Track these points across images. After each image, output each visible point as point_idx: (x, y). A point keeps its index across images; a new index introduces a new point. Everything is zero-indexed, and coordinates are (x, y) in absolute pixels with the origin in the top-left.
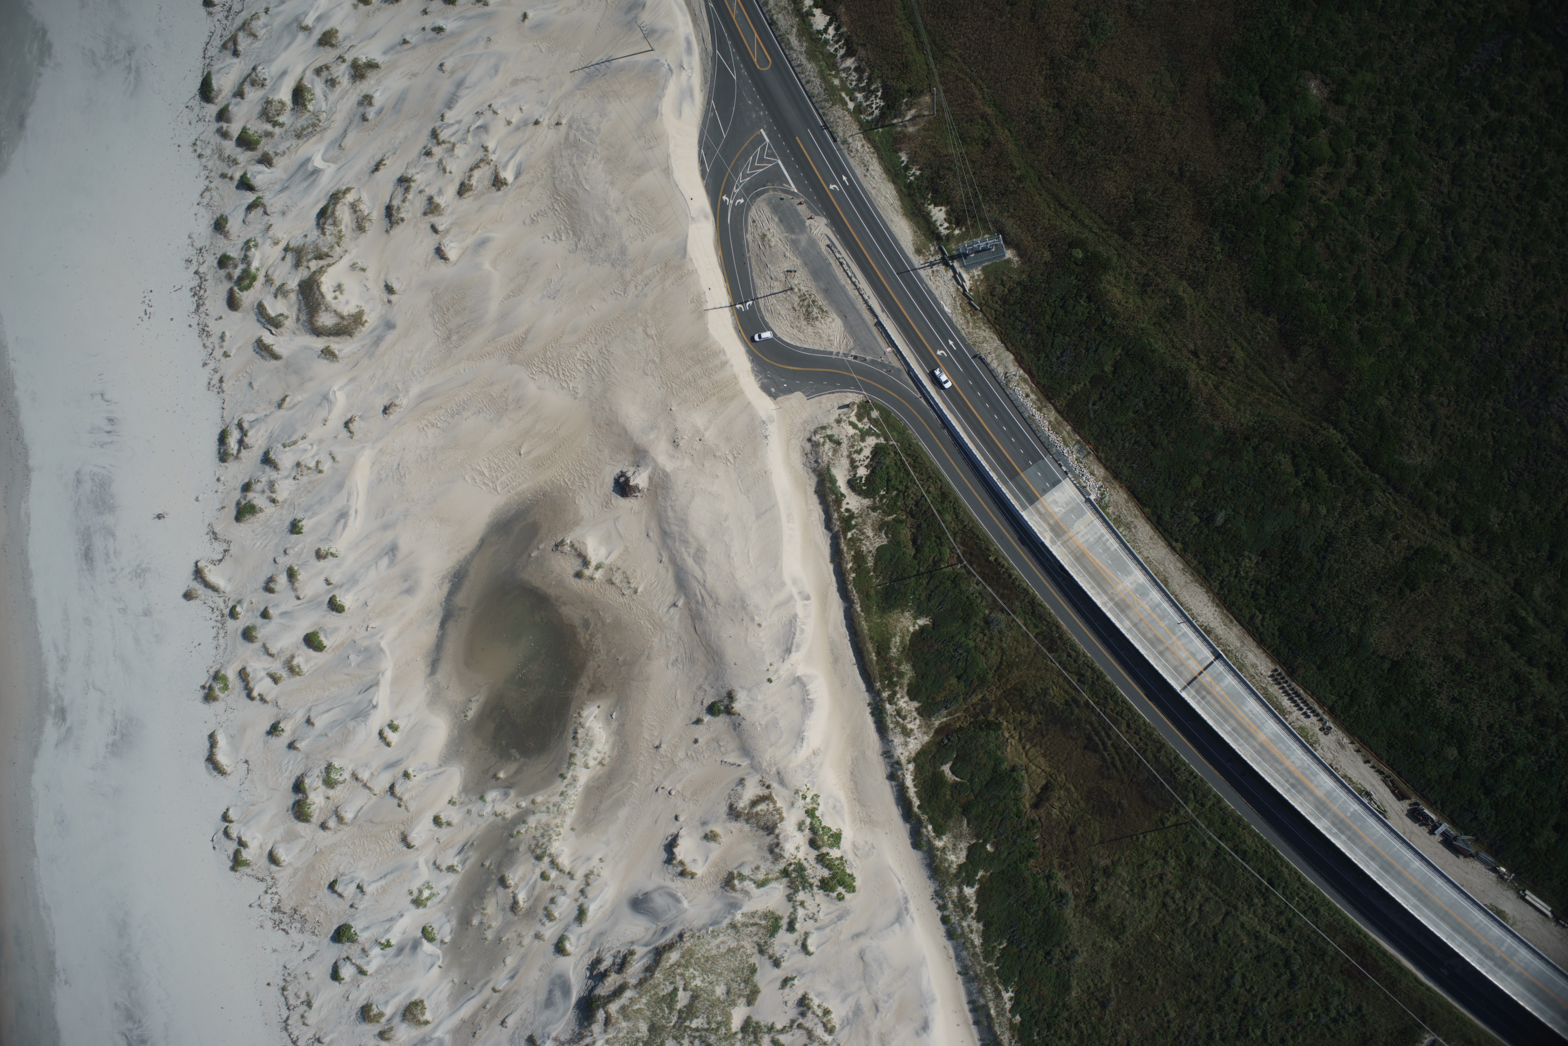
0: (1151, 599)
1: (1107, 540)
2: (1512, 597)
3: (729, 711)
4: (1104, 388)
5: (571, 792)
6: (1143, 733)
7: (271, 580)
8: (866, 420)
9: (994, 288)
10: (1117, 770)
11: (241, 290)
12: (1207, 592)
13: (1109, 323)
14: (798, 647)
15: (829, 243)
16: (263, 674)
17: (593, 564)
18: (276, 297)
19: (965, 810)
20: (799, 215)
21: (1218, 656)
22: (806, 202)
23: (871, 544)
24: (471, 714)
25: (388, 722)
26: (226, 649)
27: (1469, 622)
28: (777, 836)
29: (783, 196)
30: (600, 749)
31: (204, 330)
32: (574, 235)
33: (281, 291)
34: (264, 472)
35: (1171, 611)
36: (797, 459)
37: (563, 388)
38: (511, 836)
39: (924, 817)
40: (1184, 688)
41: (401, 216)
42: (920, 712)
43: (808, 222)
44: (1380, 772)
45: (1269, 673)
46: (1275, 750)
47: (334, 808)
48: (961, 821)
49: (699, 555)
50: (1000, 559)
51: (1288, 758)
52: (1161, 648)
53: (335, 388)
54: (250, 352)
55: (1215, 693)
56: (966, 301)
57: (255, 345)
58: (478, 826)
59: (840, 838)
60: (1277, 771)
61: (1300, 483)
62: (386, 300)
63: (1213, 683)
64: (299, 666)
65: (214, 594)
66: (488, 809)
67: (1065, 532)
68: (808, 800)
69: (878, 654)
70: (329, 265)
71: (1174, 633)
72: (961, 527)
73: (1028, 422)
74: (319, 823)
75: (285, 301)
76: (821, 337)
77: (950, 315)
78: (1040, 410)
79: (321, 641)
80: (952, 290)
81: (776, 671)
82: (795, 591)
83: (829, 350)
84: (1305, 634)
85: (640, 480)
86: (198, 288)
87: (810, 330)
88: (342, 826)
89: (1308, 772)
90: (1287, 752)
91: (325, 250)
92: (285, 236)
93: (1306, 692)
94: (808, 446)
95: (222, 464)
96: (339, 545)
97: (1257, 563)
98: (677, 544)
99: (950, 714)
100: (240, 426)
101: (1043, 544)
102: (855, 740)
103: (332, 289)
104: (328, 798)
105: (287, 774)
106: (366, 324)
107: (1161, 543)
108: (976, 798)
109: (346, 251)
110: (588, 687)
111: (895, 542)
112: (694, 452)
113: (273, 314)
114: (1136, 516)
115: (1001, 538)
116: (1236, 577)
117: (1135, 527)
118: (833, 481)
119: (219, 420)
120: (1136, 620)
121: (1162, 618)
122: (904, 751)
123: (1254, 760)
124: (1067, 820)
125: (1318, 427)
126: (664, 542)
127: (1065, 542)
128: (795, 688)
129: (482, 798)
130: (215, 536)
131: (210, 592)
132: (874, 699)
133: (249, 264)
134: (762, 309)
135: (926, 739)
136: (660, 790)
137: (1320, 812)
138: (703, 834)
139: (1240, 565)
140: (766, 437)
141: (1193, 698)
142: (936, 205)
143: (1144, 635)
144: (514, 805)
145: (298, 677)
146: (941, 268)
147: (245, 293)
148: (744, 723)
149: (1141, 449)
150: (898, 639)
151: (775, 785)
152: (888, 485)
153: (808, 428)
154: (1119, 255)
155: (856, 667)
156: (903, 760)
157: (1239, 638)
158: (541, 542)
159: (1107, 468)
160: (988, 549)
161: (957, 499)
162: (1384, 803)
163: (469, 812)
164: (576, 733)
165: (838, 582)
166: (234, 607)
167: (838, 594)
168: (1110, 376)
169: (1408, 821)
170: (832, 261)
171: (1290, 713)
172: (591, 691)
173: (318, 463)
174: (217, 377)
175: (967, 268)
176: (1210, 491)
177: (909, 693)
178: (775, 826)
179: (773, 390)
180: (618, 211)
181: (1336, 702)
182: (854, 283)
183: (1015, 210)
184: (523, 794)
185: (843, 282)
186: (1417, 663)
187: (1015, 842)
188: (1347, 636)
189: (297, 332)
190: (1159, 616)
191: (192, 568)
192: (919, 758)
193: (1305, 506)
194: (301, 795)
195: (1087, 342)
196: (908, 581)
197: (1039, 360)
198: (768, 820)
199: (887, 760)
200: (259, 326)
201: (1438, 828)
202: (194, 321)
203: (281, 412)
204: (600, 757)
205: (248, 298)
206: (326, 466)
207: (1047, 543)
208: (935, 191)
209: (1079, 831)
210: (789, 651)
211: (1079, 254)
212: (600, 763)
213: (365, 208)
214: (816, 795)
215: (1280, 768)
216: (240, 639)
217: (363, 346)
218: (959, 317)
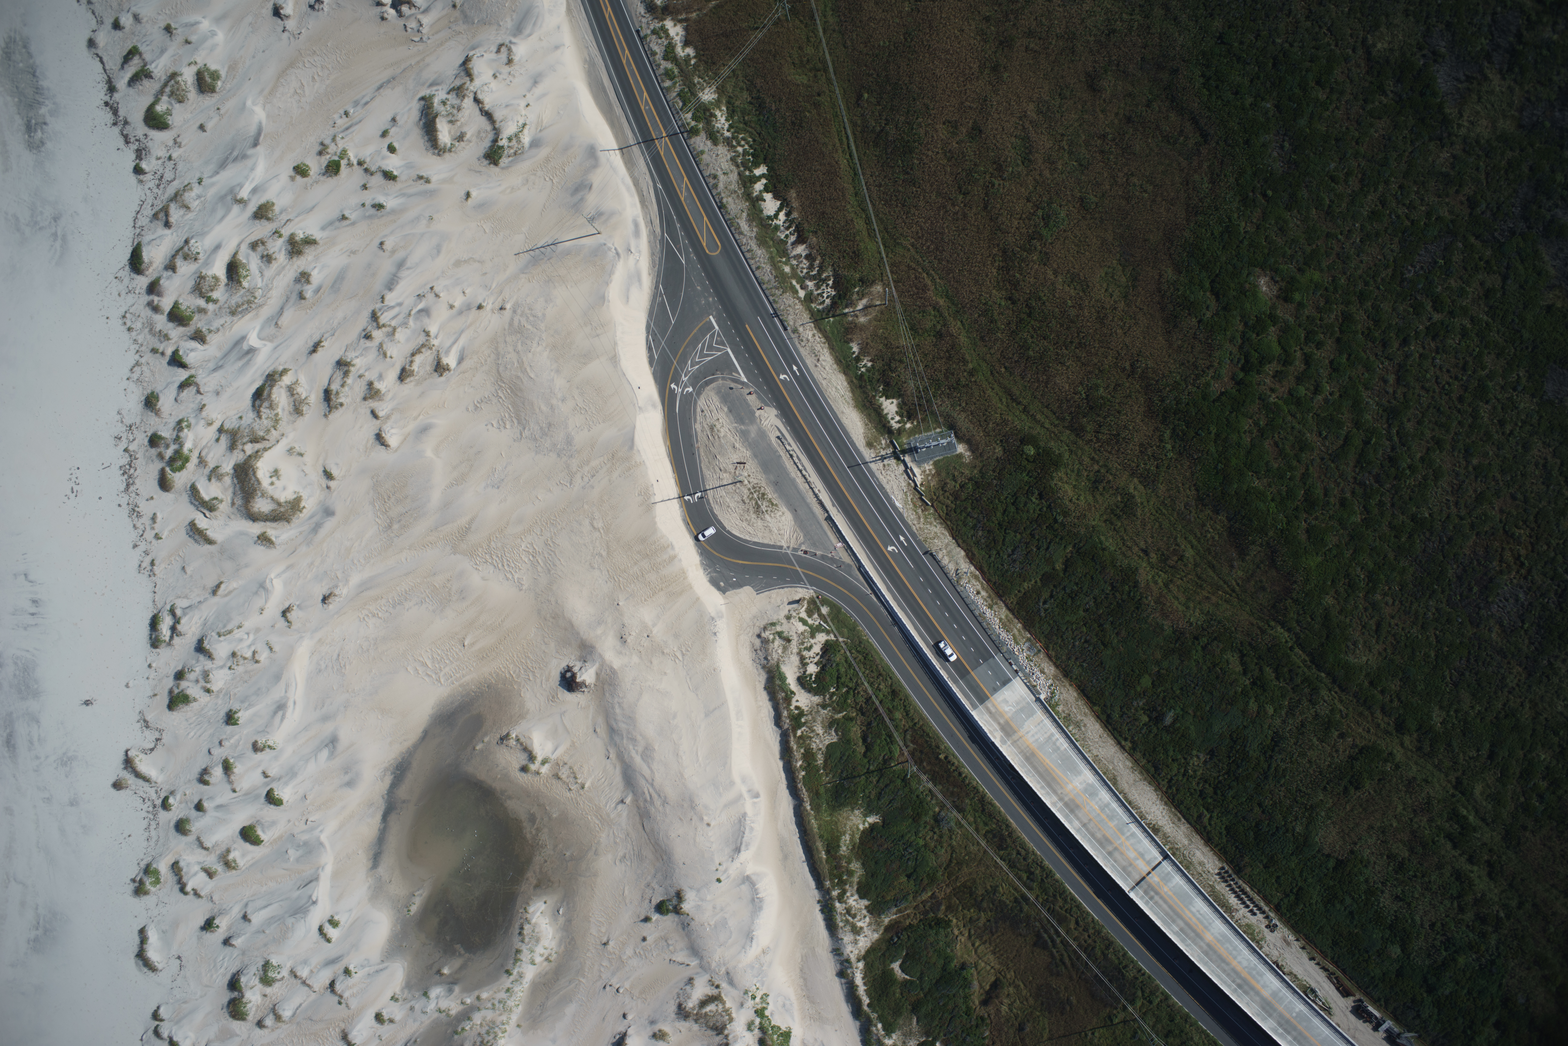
0: (1100, 799)
1: (1057, 739)
2: (1453, 796)
3: (677, 911)
4: (1054, 586)
5: (517, 988)
6: (1091, 931)
7: (205, 771)
8: (816, 616)
9: (946, 484)
10: (1066, 967)
11: (173, 471)
12: (1156, 790)
13: (1060, 521)
14: (747, 845)
15: (779, 434)
16: (197, 868)
17: (539, 758)
18: (210, 480)
19: (915, 1008)
20: (748, 405)
21: (1166, 857)
22: (756, 392)
23: (821, 742)
24: (414, 909)
25: (328, 917)
26: (157, 841)
27: (1412, 820)
28: (727, 1037)
29: (733, 385)
30: (547, 945)
31: (134, 510)
32: (519, 423)
33: (214, 474)
34: (198, 661)
35: (1120, 811)
36: (746, 655)
37: (508, 579)
38: (456, 1032)
39: (874, 1016)
40: (1133, 889)
41: (340, 400)
42: (870, 910)
43: (758, 413)
44: (1324, 969)
45: (1217, 871)
46: (1222, 951)
47: (271, 1006)
48: (911, 1019)
49: (647, 753)
50: (951, 758)
51: (1235, 958)
52: (1110, 848)
53: (272, 576)
54: (182, 535)
55: (1163, 894)
56: (918, 496)
57: (188, 527)
58: (422, 1023)
59: (790, 1037)
60: (1224, 971)
61: (1247, 682)
62: (325, 486)
63: (1161, 883)
64: (235, 861)
65: (146, 784)
66: (432, 1006)
67: (1015, 732)
68: (758, 1000)
69: (828, 852)
70: (265, 449)
71: (1123, 834)
72: (911, 724)
73: (979, 620)
74: (256, 1021)
75: (219, 484)
76: (770, 531)
77: (901, 510)
78: (990, 607)
79: (258, 836)
80: (904, 484)
81: (725, 871)
82: (744, 789)
83: (779, 544)
84: (1252, 833)
85: (587, 676)
86: (128, 467)
87: (760, 523)
88: (280, 1024)
89: (1254, 972)
90: (1234, 952)
91: (261, 434)
92: (219, 416)
93: (1252, 889)
94: (758, 642)
95: (154, 650)
96: (278, 737)
97: (1205, 762)
98: (625, 741)
99: (899, 911)
100: (172, 612)
101: (993, 743)
102: (805, 937)
103: (268, 475)
104: (265, 996)
105: (222, 970)
106: (304, 510)
107: (1111, 742)
108: (925, 996)
109: (283, 435)
110: (535, 882)
111: (845, 740)
112: (641, 649)
113: (206, 497)
114: (1085, 714)
115: (951, 736)
116: (1184, 775)
117: (1085, 726)
118: (783, 678)
119: (150, 604)
120: (1085, 821)
121: (1111, 818)
122: (853, 949)
123: (1201, 960)
124: (1016, 1017)
125: (1266, 627)
126: (611, 738)
127: (1015, 742)
128: (745, 888)
129: (425, 994)
130: (146, 724)
131: (140, 782)
132: (823, 896)
133: (181, 445)
134: (711, 501)
135: (876, 936)
136: (608, 988)
137: (1267, 1012)
138: (651, 1033)
139: (1188, 764)
140: (715, 634)
141: (1142, 898)
142: (887, 398)
143: (1093, 835)
144: (459, 1001)
145: (234, 872)
146: (893, 462)
147: (178, 474)
148: (692, 923)
149: (1091, 648)
150: (848, 837)
151: (724, 984)
152: (838, 682)
153: (758, 624)
154: (1071, 451)
155: (805, 864)
156: (853, 958)
157: (1187, 836)
158: (486, 734)
159: (1057, 666)
160: (938, 747)
161: (907, 697)
162: (1329, 1000)
163: (412, 1009)
164: (522, 928)
165: (787, 778)
166: (166, 799)
167: (787, 791)
168: (1062, 575)
169: (1352, 1018)
170: (782, 453)
171: (1237, 910)
172: (537, 886)
173: (254, 653)
174: (148, 560)
175: (919, 463)
176: (1159, 690)
177: (859, 891)
178: (724, 1027)
179: (722, 584)
180: (563, 400)
181: (1282, 900)
182: (804, 476)
183: (967, 404)
184: (468, 990)
185: (793, 475)
186: (1361, 862)
187: (964, 1040)
188: (1293, 835)
189: (232, 517)
190: (1108, 816)
191: (122, 757)
192: (868, 956)
193: (1253, 706)
194: (236, 993)
195: (1038, 540)
196: (858, 780)
197: (990, 557)
198: (717, 1021)
199: (836, 957)
200: (192, 508)
201: (1381, 1025)
202: (124, 501)
203: (216, 599)
204: (546, 953)
205: (180, 479)
206: (264, 656)
207: (998, 743)
208: (887, 384)
209: (1028, 1028)
210: (738, 850)
211: (1031, 451)
212: (547, 959)
213: (302, 391)
214: (765, 994)
215: (1226, 968)
216: (173, 831)
217: (301, 533)
218: (910, 512)
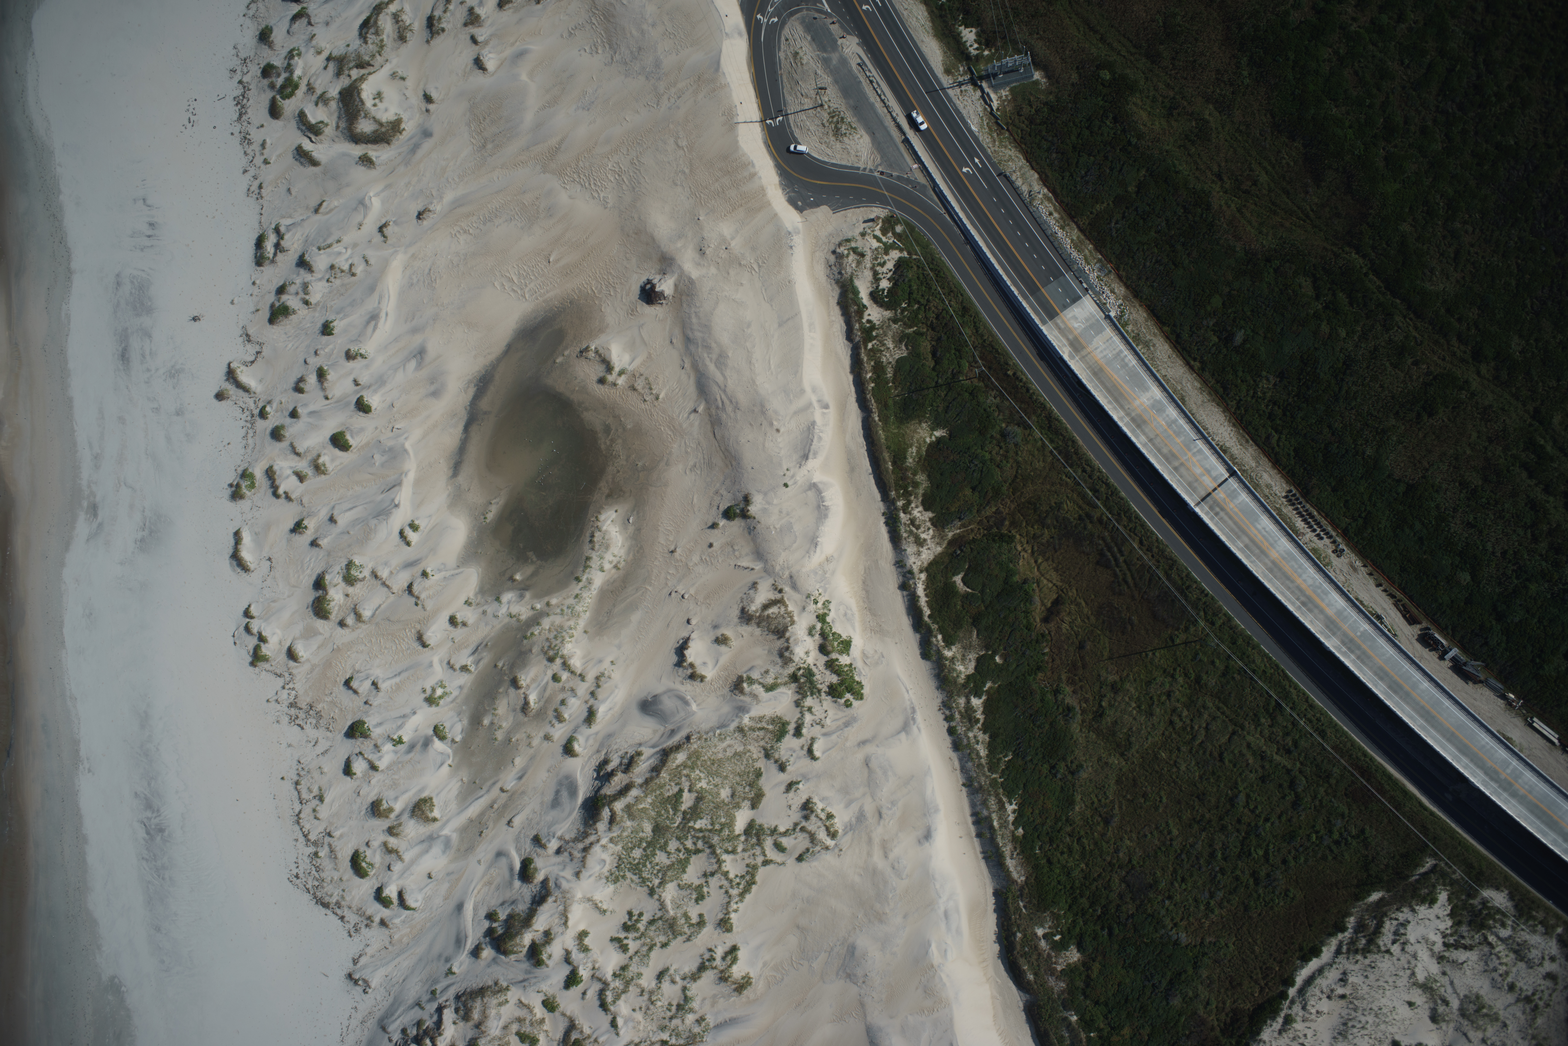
0: (1168, 416)
1: (1126, 356)
2: (1531, 425)
3: (744, 515)
4: (1127, 208)
5: (585, 594)
6: (1155, 550)
7: (301, 380)
8: (890, 234)
9: (1021, 108)
10: (1129, 587)
11: (283, 98)
12: (1224, 412)
13: (1134, 143)
14: (815, 454)
15: (859, 61)
16: (289, 472)
17: (617, 369)
18: (317, 104)
19: (976, 621)
20: (831, 34)
21: (1233, 473)
22: (838, 21)
23: (891, 356)
24: (490, 516)
25: (409, 522)
26: (254, 448)
27: (1486, 449)
28: (788, 640)
29: (816, 15)
30: (616, 553)
31: (245, 138)
32: (610, 48)
33: (322, 99)
34: (298, 274)
35: (1187, 427)
36: (821, 271)
37: (594, 198)
38: (525, 637)
39: (934, 627)
40: (1198, 504)
41: (442, 26)
42: (934, 522)
43: (840, 41)
44: (1392, 596)
45: (1284, 494)
46: (1287, 568)
47: (352, 606)
48: (971, 632)
49: (721, 361)
50: (1019, 374)
51: (1300, 576)
52: (1176, 464)
53: (371, 194)
54: (289, 159)
55: (1228, 510)
56: (993, 120)
57: (295, 152)
58: (493, 627)
59: (850, 645)
60: (1288, 588)
61: (1320, 306)
62: (424, 109)
63: (1227, 500)
64: (324, 465)
65: (246, 395)
66: (503, 611)
67: (1083, 348)
68: (820, 605)
69: (894, 463)
70: (370, 74)
71: (1190, 450)
72: (980, 341)
73: (1051, 239)
74: (338, 620)
75: (325, 109)
76: (848, 153)
77: (977, 134)
78: (1062, 228)
79: (347, 440)
80: (980, 109)
81: (793, 476)
82: (814, 399)
83: (856, 165)
84: (1321, 455)
85: (666, 286)
86: (241, 98)
87: (838, 145)
88: (360, 624)
89: (1319, 591)
90: (1299, 570)
91: (367, 58)
92: (328, 46)
93: (1319, 514)
94: (832, 258)
95: (259, 268)
96: (369, 347)
97: (1275, 385)
98: (700, 350)
99: (963, 526)
100: (277, 230)
101: (1061, 358)
102: (868, 549)
103: (371, 97)
104: (347, 595)
105: (309, 571)
106: (404, 133)
107: (1179, 362)
108: (986, 608)
109: (387, 61)
110: (607, 491)
111: (915, 354)
112: (719, 261)
113: (313, 121)
114: (1155, 335)
115: (1020, 353)
116: (1253, 397)
117: (1154, 345)
118: (856, 292)
119: (257, 226)
120: (1152, 436)
121: (1178, 434)
122: (916, 561)
123: (1265, 576)
124: (1077, 635)
125: (1341, 251)
126: (687, 348)
127: (1084, 357)
128: (811, 494)
129: (498, 599)
130: (248, 338)
131: (241, 392)
132: (888, 508)
133: (292, 72)
134: (792, 125)
135: (939, 549)
136: (673, 594)
137: (1331, 630)
138: (714, 638)
139: (1257, 385)
140: (791, 247)
141: (1207, 514)
142: (966, 27)
143: (1159, 450)
144: (529, 607)
145: (323, 476)
146: (970, 88)
147: (287, 101)
148: (758, 527)
149: (1162, 268)
150: (914, 450)
151: (787, 589)
152: (909, 299)
153: (833, 241)
154: (1147, 79)
155: (871, 477)
156: (916, 569)
157: (1254, 458)
158: (566, 348)
159: (1127, 287)
160: (1007, 364)
161: (977, 314)
162: (1395, 627)
163: (484, 612)
164: (593, 536)
165: (856, 392)
166: (264, 407)
167: (856, 404)
168: (1134, 196)
169: (1420, 645)
170: (862, 79)
171: (1304, 534)
172: (609, 496)
173: (351, 266)
174: (256, 184)
175: (995, 88)
176: (1230, 311)
177: (923, 503)
178: (785, 629)
179: (800, 203)
180: (654, 25)
181: (1349, 524)
182: (883, 101)
183: (1044, 32)
184: (538, 596)
185: (872, 100)
186: (1433, 486)
187: (1024, 654)
188: (1363, 458)
189: (336, 140)
190: (1175, 432)
191: (224, 369)
192: (931, 569)
193: (1325, 328)
194: (321, 592)
195: (1112, 162)
196: (926, 392)
197: (1063, 179)
198: (779, 623)
199: (899, 570)
200: (299, 133)
201: (1447, 653)
202: (236, 129)
203: (318, 217)
204: (615, 560)
205: (289, 106)
206: (359, 269)
207: (1066, 357)
208: (967, 13)
209: (1089, 646)
210: (806, 457)
211: (1106, 75)
212: (616, 567)
213: (407, 18)
214: (827, 601)
215: (1291, 585)
216: (268, 438)
217: (400, 154)
218: (986, 136)
